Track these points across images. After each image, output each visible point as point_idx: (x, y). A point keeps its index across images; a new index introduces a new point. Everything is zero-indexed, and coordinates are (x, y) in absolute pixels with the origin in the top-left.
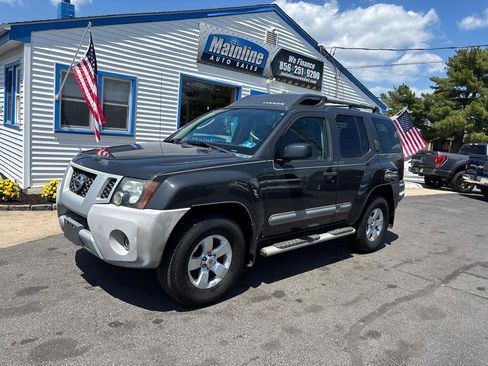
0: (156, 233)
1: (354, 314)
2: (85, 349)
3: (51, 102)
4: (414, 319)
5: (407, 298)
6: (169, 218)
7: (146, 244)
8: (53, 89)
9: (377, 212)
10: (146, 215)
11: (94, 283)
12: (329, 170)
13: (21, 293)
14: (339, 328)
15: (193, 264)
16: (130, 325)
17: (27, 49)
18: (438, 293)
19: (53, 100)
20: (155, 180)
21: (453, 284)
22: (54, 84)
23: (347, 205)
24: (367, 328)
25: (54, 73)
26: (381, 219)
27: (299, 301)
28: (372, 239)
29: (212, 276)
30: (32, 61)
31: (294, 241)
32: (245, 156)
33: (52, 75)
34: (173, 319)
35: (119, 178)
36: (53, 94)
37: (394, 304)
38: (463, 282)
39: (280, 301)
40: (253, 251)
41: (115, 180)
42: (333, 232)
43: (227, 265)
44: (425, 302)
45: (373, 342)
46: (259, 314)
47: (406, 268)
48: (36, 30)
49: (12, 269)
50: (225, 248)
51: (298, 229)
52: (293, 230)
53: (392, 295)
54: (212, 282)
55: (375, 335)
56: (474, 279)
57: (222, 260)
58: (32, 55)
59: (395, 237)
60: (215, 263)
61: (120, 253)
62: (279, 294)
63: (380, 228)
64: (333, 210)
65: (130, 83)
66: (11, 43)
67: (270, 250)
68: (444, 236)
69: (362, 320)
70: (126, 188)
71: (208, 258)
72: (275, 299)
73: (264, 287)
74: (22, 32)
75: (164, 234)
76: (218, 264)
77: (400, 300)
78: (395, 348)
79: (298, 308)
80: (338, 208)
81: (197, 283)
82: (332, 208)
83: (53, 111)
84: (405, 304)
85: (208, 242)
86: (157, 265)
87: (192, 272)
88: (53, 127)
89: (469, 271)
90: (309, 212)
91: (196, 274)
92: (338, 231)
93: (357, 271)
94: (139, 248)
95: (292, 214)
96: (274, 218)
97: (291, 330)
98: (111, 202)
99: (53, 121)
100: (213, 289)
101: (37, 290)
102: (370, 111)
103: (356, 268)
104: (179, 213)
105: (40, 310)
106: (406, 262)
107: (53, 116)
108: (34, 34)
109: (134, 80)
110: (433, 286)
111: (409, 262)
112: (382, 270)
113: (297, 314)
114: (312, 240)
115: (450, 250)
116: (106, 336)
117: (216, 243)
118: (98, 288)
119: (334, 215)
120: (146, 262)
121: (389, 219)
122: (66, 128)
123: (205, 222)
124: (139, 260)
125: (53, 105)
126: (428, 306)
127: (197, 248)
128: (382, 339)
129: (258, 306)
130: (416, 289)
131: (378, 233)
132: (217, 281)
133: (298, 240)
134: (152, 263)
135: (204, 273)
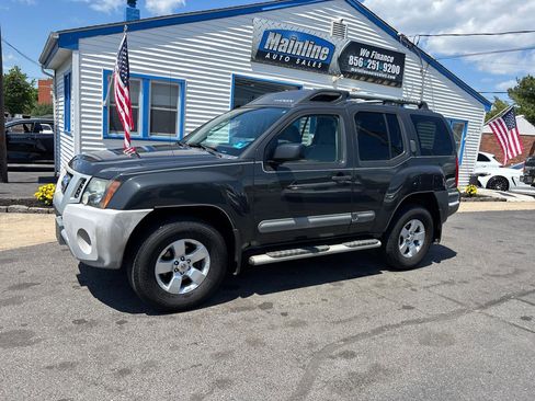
0: (114, 234)
1: (338, 332)
2: (39, 341)
3: (100, 109)
4: (409, 342)
5: (418, 321)
6: (128, 219)
7: (105, 245)
8: (102, 95)
9: (415, 223)
10: (104, 214)
11: (82, 283)
12: (340, 174)
13: (13, 288)
14: (311, 345)
15: (161, 267)
16: (92, 324)
17: (75, 57)
18: (463, 319)
19: (101, 106)
20: (117, 180)
21: (492, 311)
22: (102, 90)
23: (370, 214)
24: (345, 348)
25: (102, 79)
26: (422, 231)
27: (285, 314)
28: (410, 255)
29: (186, 281)
30: (80, 68)
31: (294, 251)
32: (230, 157)
33: (100, 81)
34: (140, 322)
35: (88, 177)
36: (101, 100)
37: (398, 326)
38: (510, 311)
39: (263, 313)
40: (237, 258)
41: (85, 180)
42: (348, 244)
43: (205, 271)
44: (436, 328)
45: (342, 363)
46: (231, 325)
47: (445, 290)
48: (83, 37)
49: (18, 266)
50: (201, 252)
51: (305, 238)
52: (297, 239)
53: (402, 316)
54: (186, 288)
55: (348, 355)
56: (525, 306)
57: (199, 265)
58: (80, 62)
60: (188, 268)
61: (87, 251)
62: (264, 306)
63: (421, 243)
64: (349, 219)
65: (176, 87)
66: (61, 51)
67: (258, 259)
68: (522, 256)
69: (345, 340)
70: (93, 187)
71: (181, 262)
72: (259, 312)
73: (256, 299)
74: (69, 40)
75: (123, 233)
76: (193, 269)
77: (408, 322)
78: (362, 370)
79: (278, 320)
80: (354, 216)
81: (167, 288)
82: (348, 216)
83: (101, 117)
84: (411, 327)
85: (179, 246)
86: (118, 266)
87: (161, 276)
88: (101, 133)
89: (524, 298)
90: (312, 219)
91: (167, 278)
92: (357, 242)
93: (376, 289)
94: (99, 248)
95: (291, 221)
96: (264, 224)
97: (254, 343)
98: (81, 201)
99: (101, 128)
100: (186, 295)
101: (27, 286)
102: (415, 107)
103: (377, 286)
104: (140, 214)
105: (19, 303)
106: (445, 283)
107: (102, 122)
108: (81, 41)
109: (182, 83)
110: (463, 311)
111: (451, 283)
112: (408, 289)
113: (273, 327)
114: (318, 251)
115: (517, 272)
116: (63, 332)
117: (190, 249)
118: (86, 287)
119: (350, 224)
120: (107, 263)
121: (434, 232)
122: (114, 135)
123: (173, 225)
124: (100, 260)
125: (102, 112)
126: (436, 331)
127: (165, 251)
128: (354, 361)
129: (234, 316)
130: (438, 312)
131: (418, 248)
132: (193, 287)
133: (300, 250)
134: (112, 263)
135: (177, 278)
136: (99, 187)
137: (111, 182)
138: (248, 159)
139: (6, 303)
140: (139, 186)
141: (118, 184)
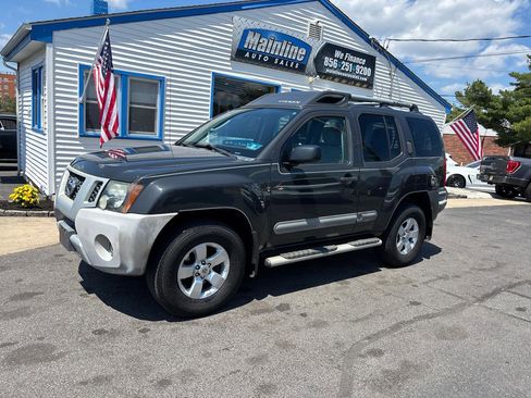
0: (139, 239)
1: (360, 331)
2: (61, 355)
3: (75, 105)
4: (427, 337)
5: (428, 317)
6: (153, 223)
7: (129, 250)
8: (77, 91)
9: (410, 222)
10: (126, 219)
11: (89, 291)
12: (348, 175)
13: (13, 298)
14: (339, 345)
15: (184, 272)
16: (114, 333)
17: (49, 50)
18: (467, 313)
19: (77, 103)
20: (140, 183)
21: (489, 303)
22: (78, 86)
23: (372, 214)
24: (371, 346)
25: (77, 74)
26: (416, 229)
27: (304, 315)
28: (405, 252)
29: (207, 285)
30: (55, 62)
31: (306, 252)
32: (247, 159)
33: (75, 76)
34: (162, 329)
35: (105, 181)
36: (77, 97)
37: (411, 322)
38: (502, 302)
39: (283, 314)
40: (255, 261)
41: (101, 183)
42: (353, 243)
43: (224, 275)
44: (447, 322)
45: (372, 361)
46: (255, 328)
47: (438, 285)
48: (59, 29)
49: (13, 274)
50: (222, 256)
51: (313, 238)
52: (307, 239)
53: (412, 312)
54: (206, 293)
55: (377, 353)
56: (517, 298)
57: (219, 269)
58: (55, 55)
59: (436, 250)
60: (209, 272)
61: (106, 259)
62: (283, 307)
63: (415, 240)
64: (352, 220)
65: (155, 84)
66: (33, 44)
67: (274, 261)
68: (498, 250)
69: (369, 338)
70: (112, 191)
71: (202, 266)
72: (278, 313)
73: (270, 300)
74: (43, 32)
75: (147, 239)
76: (213, 273)
77: (420, 318)
78: (394, 367)
79: (301, 322)
80: (359, 216)
81: (189, 293)
82: (353, 216)
83: (77, 114)
84: (424, 322)
85: (201, 250)
86: (142, 273)
87: (182, 280)
88: (77, 131)
89: (513, 290)
90: (323, 220)
91: (188, 283)
92: (361, 241)
93: (380, 287)
94: (122, 254)
95: (303, 222)
96: (280, 226)
97: (285, 345)
98: (97, 205)
99: (77, 125)
100: (208, 300)
101: (30, 295)
102: (408, 110)
103: (379, 283)
104: (164, 218)
105: (28, 315)
106: (441, 278)
107: (77, 120)
108: (55, 33)
109: (162, 80)
110: (465, 304)
111: (445, 278)
112: (410, 285)
113: (297, 329)
114: (327, 251)
115: (499, 265)
116: (86, 343)
117: (211, 252)
118: (94, 295)
119: (355, 224)
120: (130, 269)
121: (426, 231)
122: (91, 133)
123: (196, 228)
124: (123, 266)
125: (77, 108)
126: (451, 325)
127: (188, 255)
128: (383, 358)
129: (256, 319)
130: (442, 306)
131: (412, 246)
132: (212, 291)
133: (311, 251)
134: (136, 269)
135: (197, 283)
136: (119, 191)
137: (133, 185)
138: (265, 160)
139: (13, 315)
140: (161, 189)
141: (141, 187)
